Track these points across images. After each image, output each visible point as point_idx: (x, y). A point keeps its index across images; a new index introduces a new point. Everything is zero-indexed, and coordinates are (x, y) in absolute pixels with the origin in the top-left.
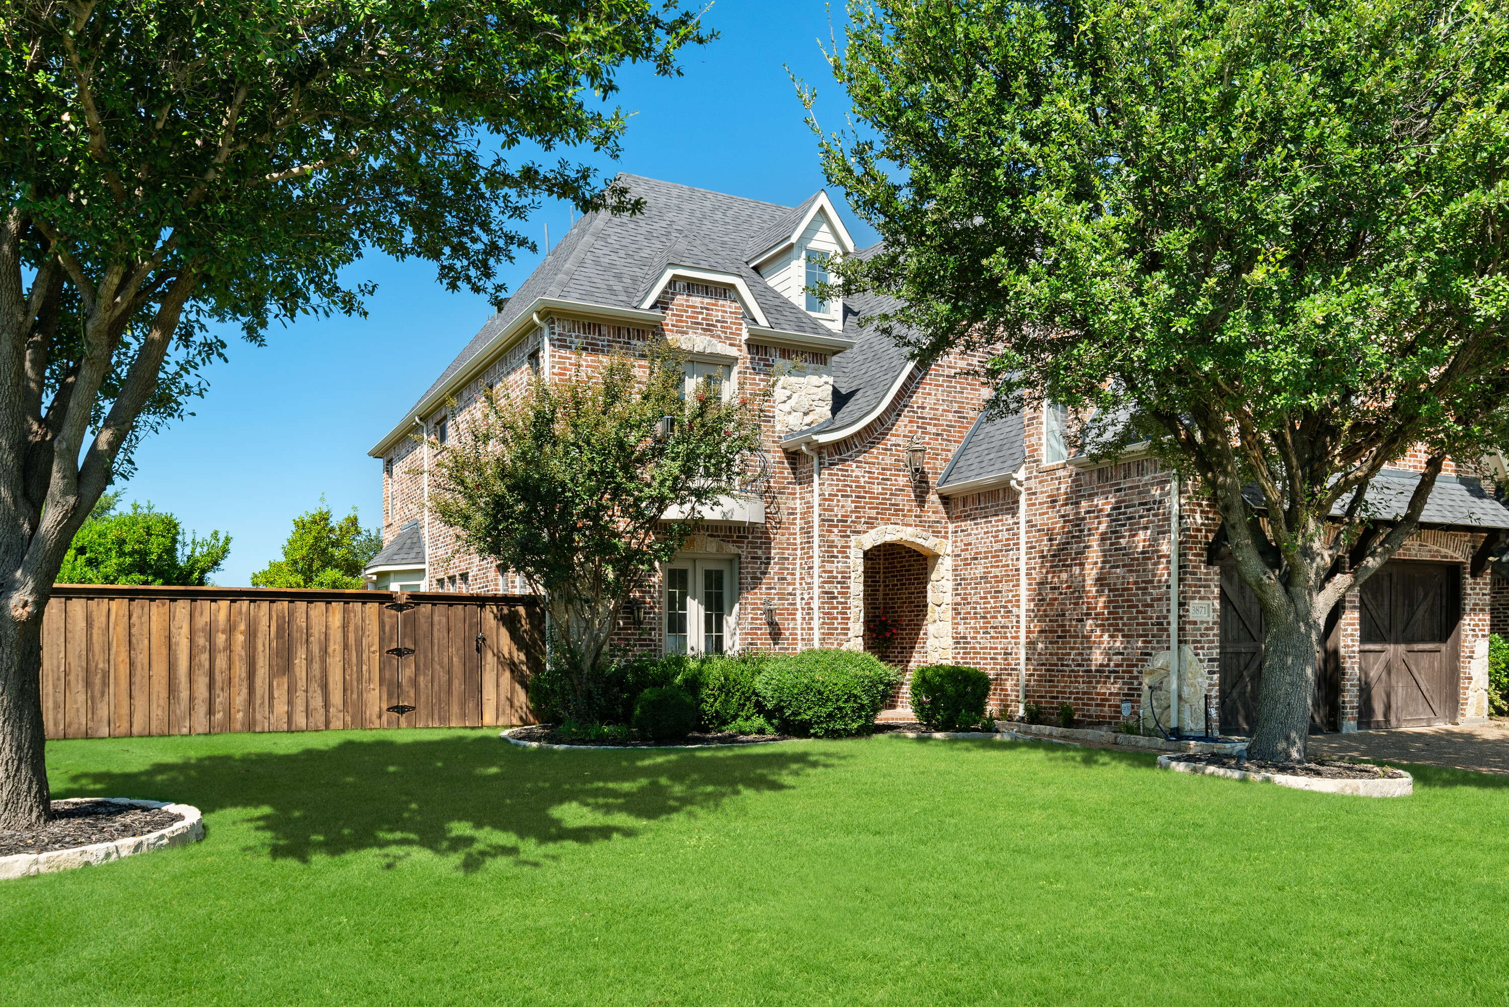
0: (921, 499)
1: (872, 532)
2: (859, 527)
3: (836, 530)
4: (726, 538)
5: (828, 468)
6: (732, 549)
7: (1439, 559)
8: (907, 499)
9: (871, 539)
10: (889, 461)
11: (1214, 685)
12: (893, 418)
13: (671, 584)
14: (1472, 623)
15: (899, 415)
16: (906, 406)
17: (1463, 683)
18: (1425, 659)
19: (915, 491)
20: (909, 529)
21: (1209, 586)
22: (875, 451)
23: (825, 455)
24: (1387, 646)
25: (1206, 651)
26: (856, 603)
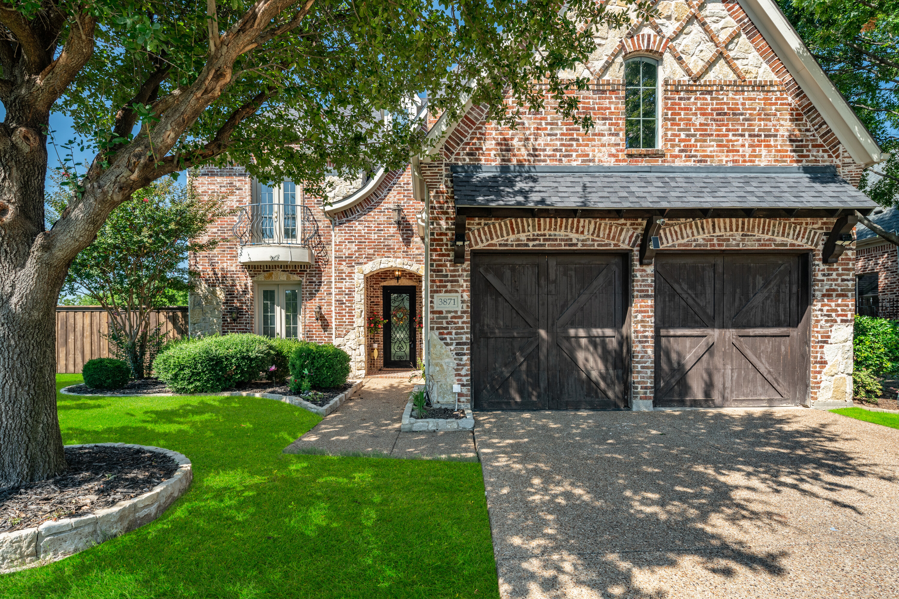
0: (407, 241)
1: (370, 263)
2: (361, 261)
3: (344, 263)
4: (293, 272)
5: (338, 226)
6: (296, 278)
7: (773, 247)
8: (397, 241)
9: (369, 268)
10: (382, 219)
11: (464, 365)
12: (385, 192)
13: (265, 298)
14: (825, 308)
15: (390, 190)
16: (394, 184)
17: (814, 367)
18: (767, 345)
19: (402, 236)
20: (398, 260)
21: (457, 281)
22: (372, 213)
23: (337, 219)
24: (709, 331)
25: (453, 336)
26: (358, 306)
